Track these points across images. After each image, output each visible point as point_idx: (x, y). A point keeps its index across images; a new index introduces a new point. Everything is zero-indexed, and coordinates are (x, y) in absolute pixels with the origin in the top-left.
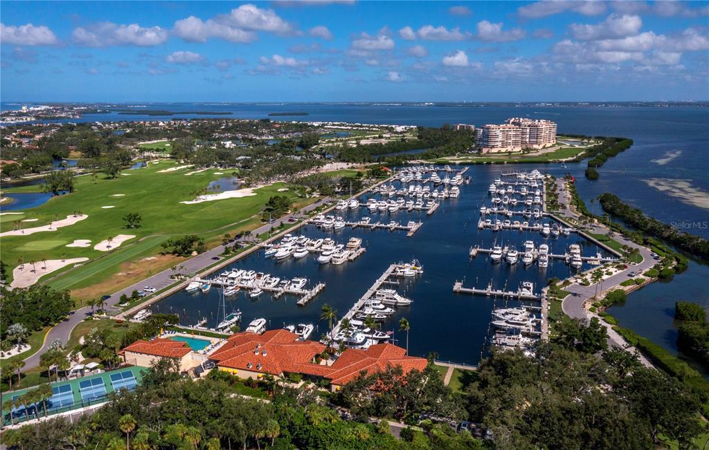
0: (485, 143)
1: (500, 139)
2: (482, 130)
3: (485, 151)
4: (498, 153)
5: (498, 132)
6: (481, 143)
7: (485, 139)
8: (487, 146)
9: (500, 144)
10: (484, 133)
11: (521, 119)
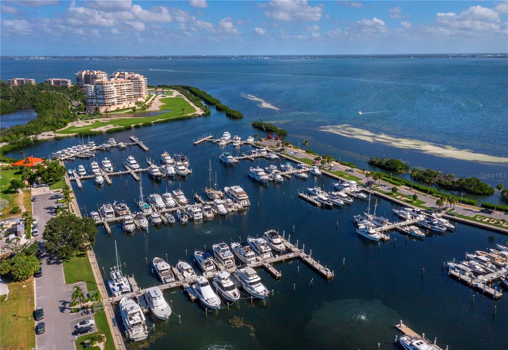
0: (99, 101)
1: (115, 95)
2: (93, 87)
3: (102, 110)
4: (117, 110)
5: (113, 87)
6: (94, 101)
7: (98, 96)
8: (104, 104)
9: (115, 100)
10: (96, 89)
11: (95, 72)
